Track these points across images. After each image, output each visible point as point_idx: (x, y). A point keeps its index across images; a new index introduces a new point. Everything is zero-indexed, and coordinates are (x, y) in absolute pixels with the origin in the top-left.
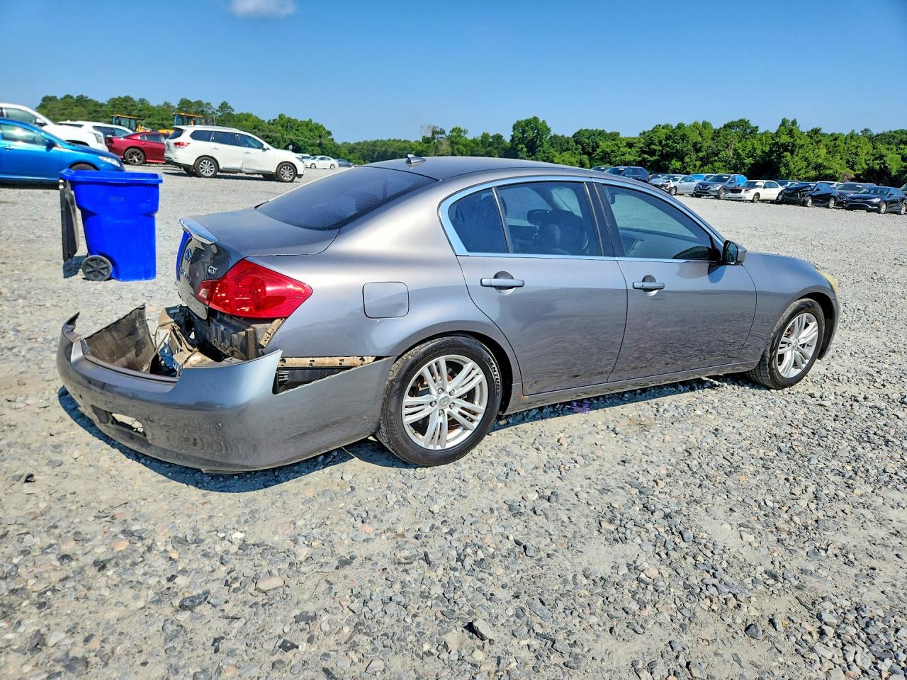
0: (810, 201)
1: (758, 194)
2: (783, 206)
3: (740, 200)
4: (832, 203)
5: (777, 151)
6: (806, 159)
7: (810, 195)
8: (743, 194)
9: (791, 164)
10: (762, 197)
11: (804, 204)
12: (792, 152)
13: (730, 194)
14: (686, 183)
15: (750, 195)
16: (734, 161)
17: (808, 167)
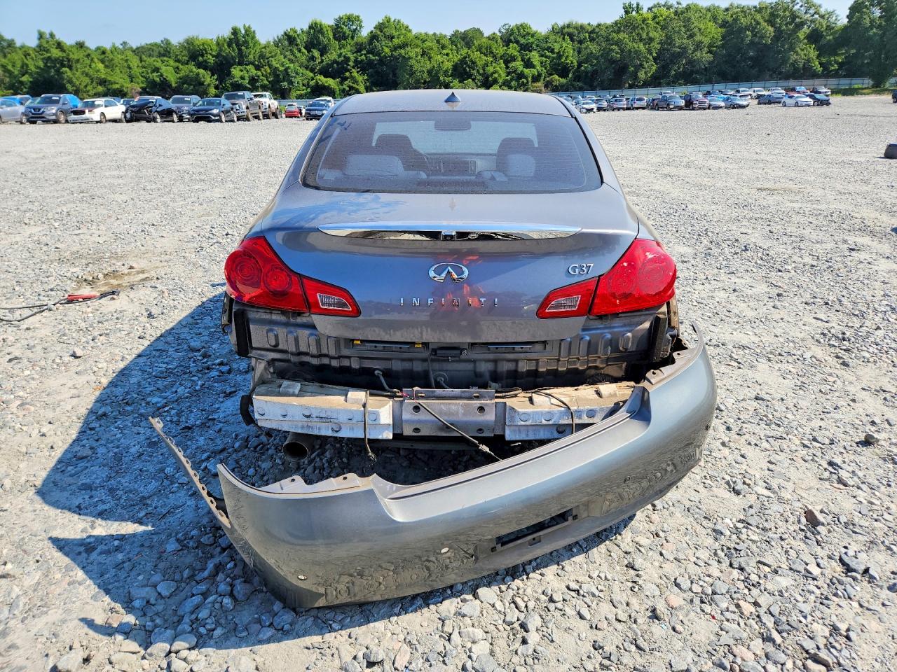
0: (158, 117)
1: (103, 114)
2: (134, 123)
3: (87, 121)
4: (175, 117)
5: (54, 67)
6: (87, 75)
7: (156, 111)
8: (87, 115)
9: (74, 80)
10: (108, 116)
11: (154, 120)
12: (70, 67)
13: (73, 117)
14: (9, 109)
15: (95, 115)
16: (8, 80)
17: (92, 82)
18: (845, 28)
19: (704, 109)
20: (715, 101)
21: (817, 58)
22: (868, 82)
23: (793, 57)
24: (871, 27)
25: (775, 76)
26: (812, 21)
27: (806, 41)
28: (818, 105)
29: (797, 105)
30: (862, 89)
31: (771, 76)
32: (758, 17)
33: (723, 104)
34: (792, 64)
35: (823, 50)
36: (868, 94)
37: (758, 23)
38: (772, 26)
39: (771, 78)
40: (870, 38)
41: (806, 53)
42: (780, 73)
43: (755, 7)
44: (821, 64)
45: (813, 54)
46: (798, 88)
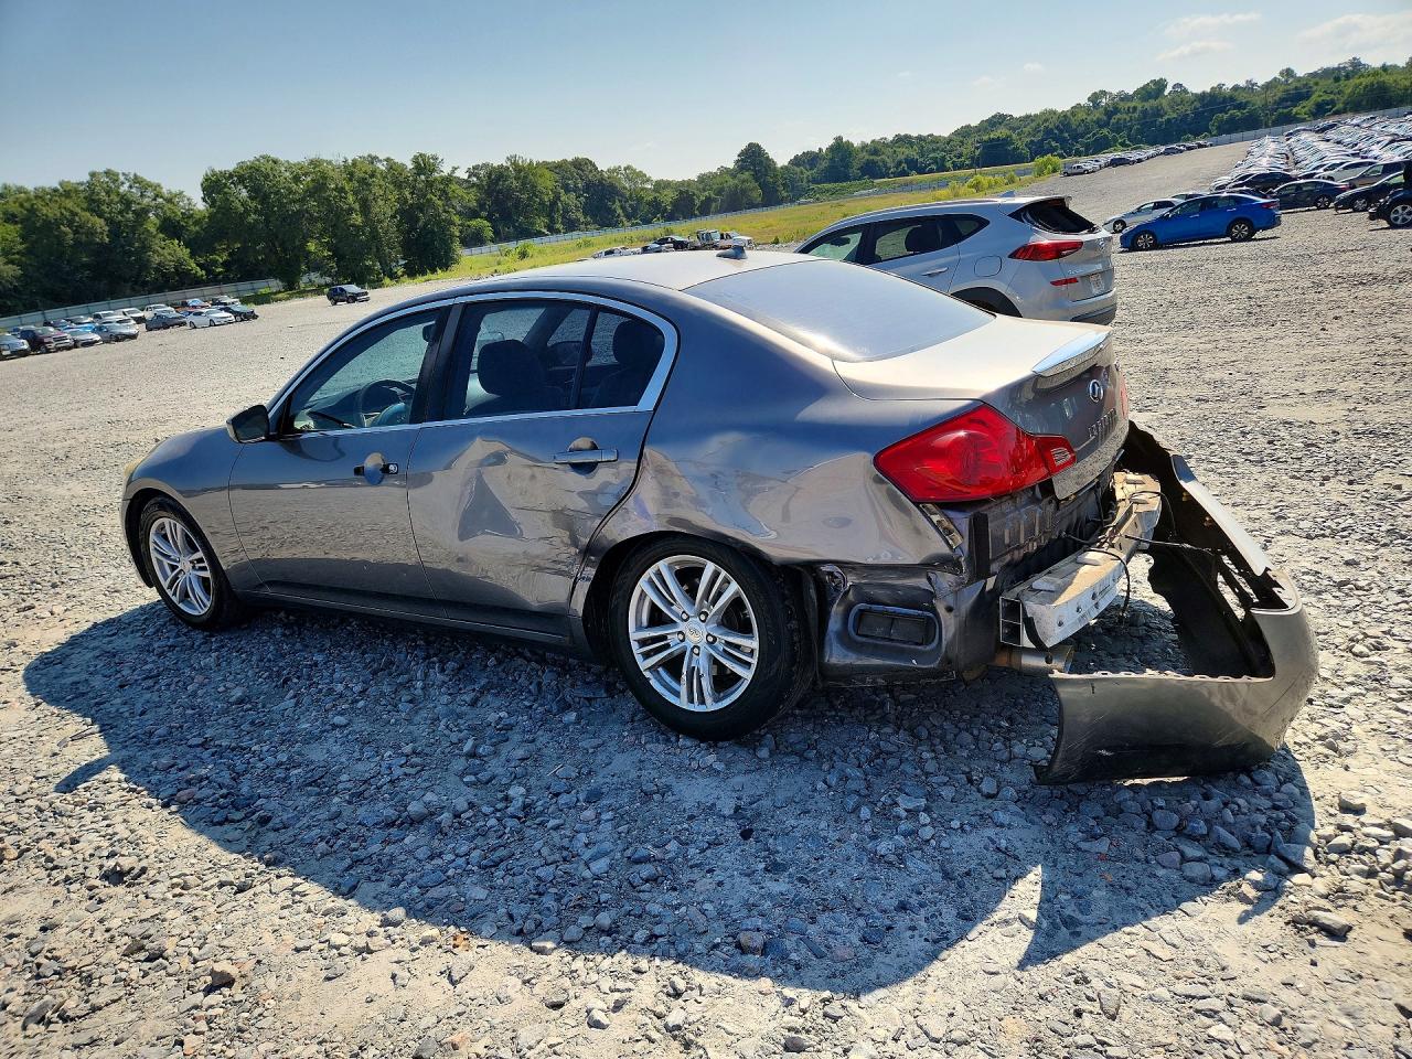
18: (211, 216)
19: (69, 348)
20: (81, 334)
21: (191, 258)
22: (274, 284)
23: (156, 259)
24: (247, 212)
25: (137, 287)
26: (157, 207)
27: (161, 235)
28: (242, 320)
29: (212, 324)
30: (276, 293)
31: (133, 289)
32: (69, 204)
33: (96, 337)
34: (157, 270)
35: (196, 246)
36: (287, 299)
37: (74, 214)
38: (100, 217)
39: (135, 293)
40: (251, 227)
41: (171, 253)
42: (145, 283)
43: (56, 190)
44: (201, 266)
45: (184, 253)
46: (190, 301)
